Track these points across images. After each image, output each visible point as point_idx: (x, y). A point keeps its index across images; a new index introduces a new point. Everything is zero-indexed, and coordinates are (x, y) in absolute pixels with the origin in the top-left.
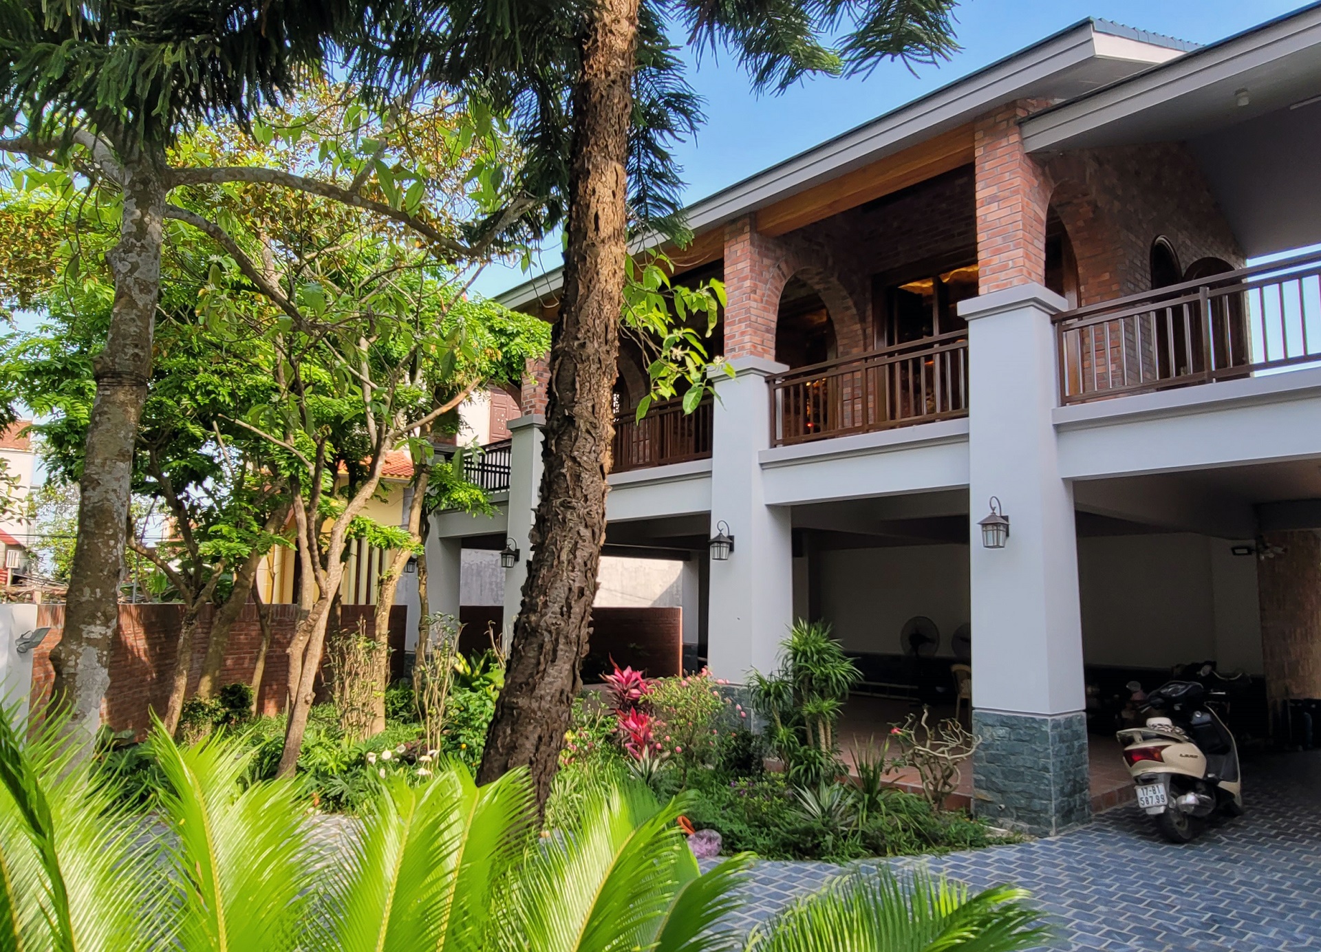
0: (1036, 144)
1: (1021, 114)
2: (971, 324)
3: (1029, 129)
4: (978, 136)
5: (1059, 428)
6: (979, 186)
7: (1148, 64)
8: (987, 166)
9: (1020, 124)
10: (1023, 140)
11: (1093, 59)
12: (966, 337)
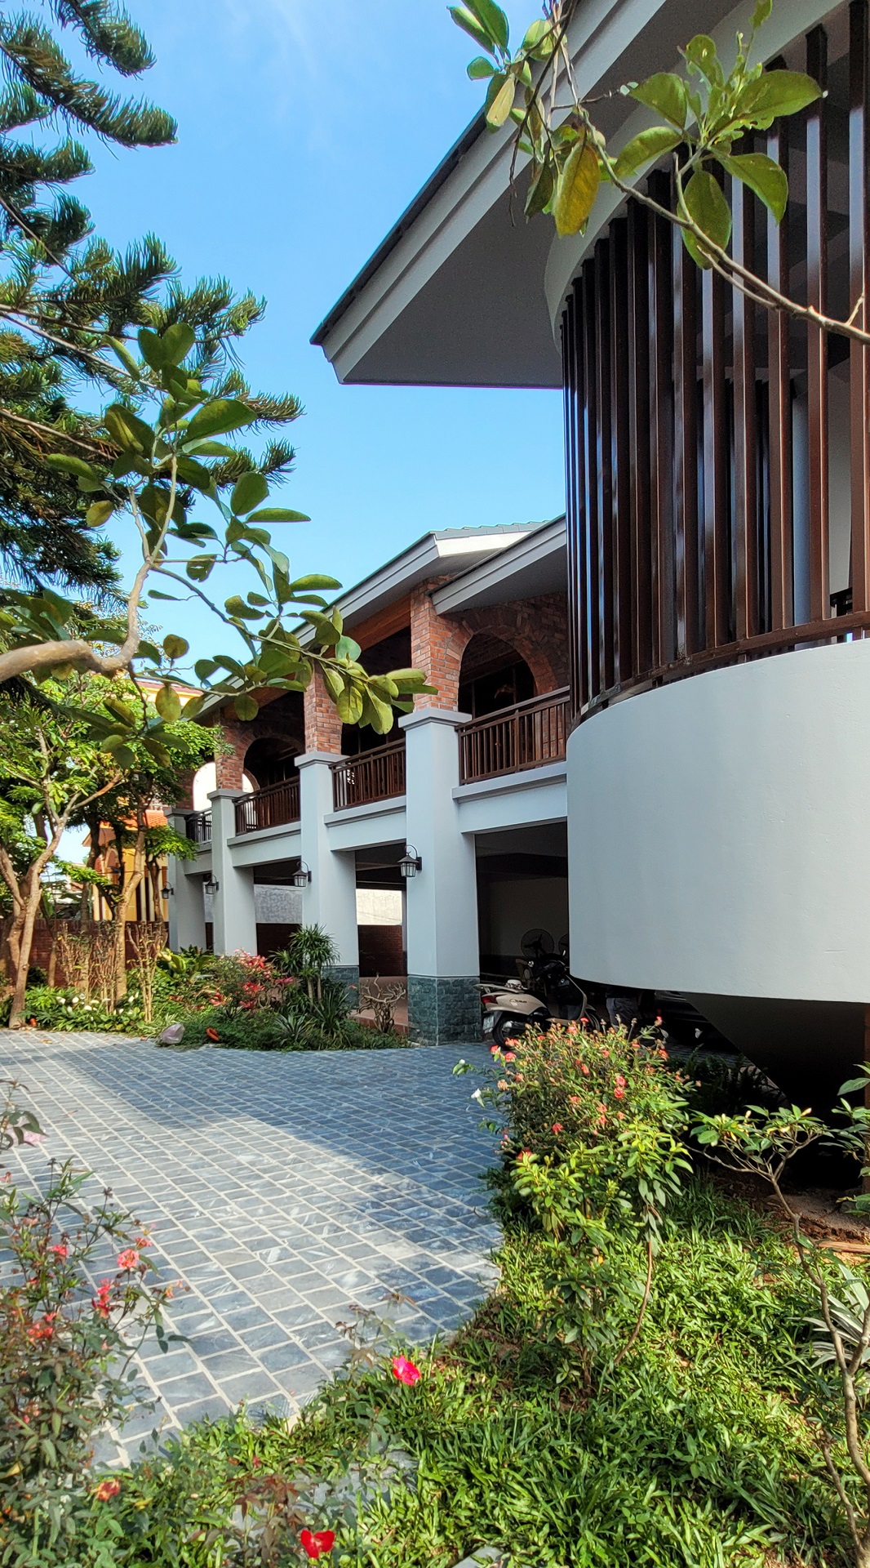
0: (443, 608)
1: (431, 587)
2: (408, 734)
3: (437, 599)
4: (412, 602)
5: (459, 801)
6: (413, 638)
7: (492, 551)
8: (416, 624)
9: (430, 595)
10: (434, 607)
11: (439, 560)
12: (404, 744)
